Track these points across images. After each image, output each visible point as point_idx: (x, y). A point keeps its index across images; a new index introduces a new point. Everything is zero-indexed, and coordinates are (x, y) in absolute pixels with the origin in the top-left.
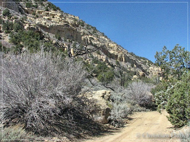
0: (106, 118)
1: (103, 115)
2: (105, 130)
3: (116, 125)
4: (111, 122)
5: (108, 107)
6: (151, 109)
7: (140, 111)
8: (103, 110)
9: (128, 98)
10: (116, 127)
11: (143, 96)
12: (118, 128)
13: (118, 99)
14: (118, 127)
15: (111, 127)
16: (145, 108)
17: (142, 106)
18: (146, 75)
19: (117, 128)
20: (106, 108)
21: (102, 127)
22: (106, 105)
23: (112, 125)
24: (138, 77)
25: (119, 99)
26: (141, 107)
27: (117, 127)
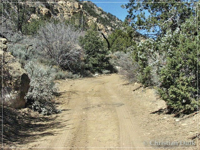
0: (22, 94)
1: (16, 89)
2: (26, 122)
3: (44, 110)
4: (31, 104)
5: (25, 72)
6: (79, 73)
7: (64, 78)
8: (16, 78)
9: (39, 54)
10: (43, 113)
11: (67, 51)
12: (47, 116)
13: (20, 56)
14: (48, 114)
15: (33, 114)
16: (71, 73)
17: (64, 68)
18: (52, 14)
19: (45, 115)
20: (20, 73)
21: (19, 118)
22: (20, 68)
23: (35, 110)
24: (38, 17)
25: (23, 56)
26: (64, 70)
27: (46, 113)
